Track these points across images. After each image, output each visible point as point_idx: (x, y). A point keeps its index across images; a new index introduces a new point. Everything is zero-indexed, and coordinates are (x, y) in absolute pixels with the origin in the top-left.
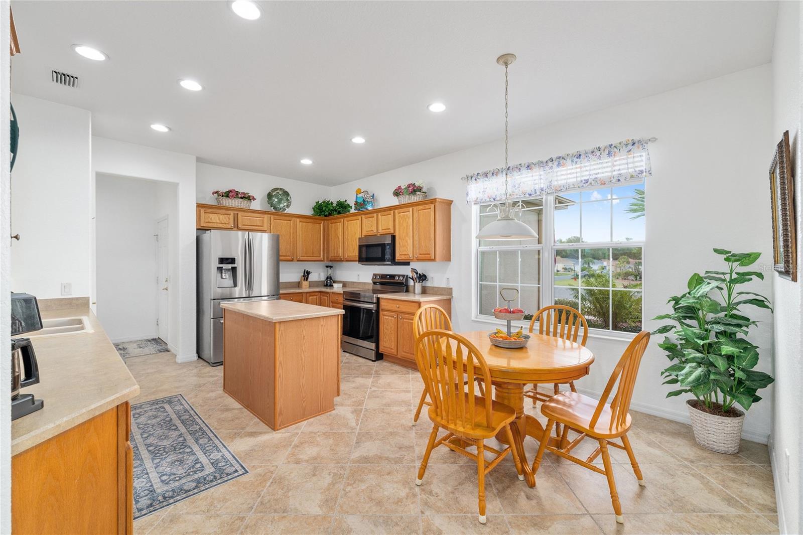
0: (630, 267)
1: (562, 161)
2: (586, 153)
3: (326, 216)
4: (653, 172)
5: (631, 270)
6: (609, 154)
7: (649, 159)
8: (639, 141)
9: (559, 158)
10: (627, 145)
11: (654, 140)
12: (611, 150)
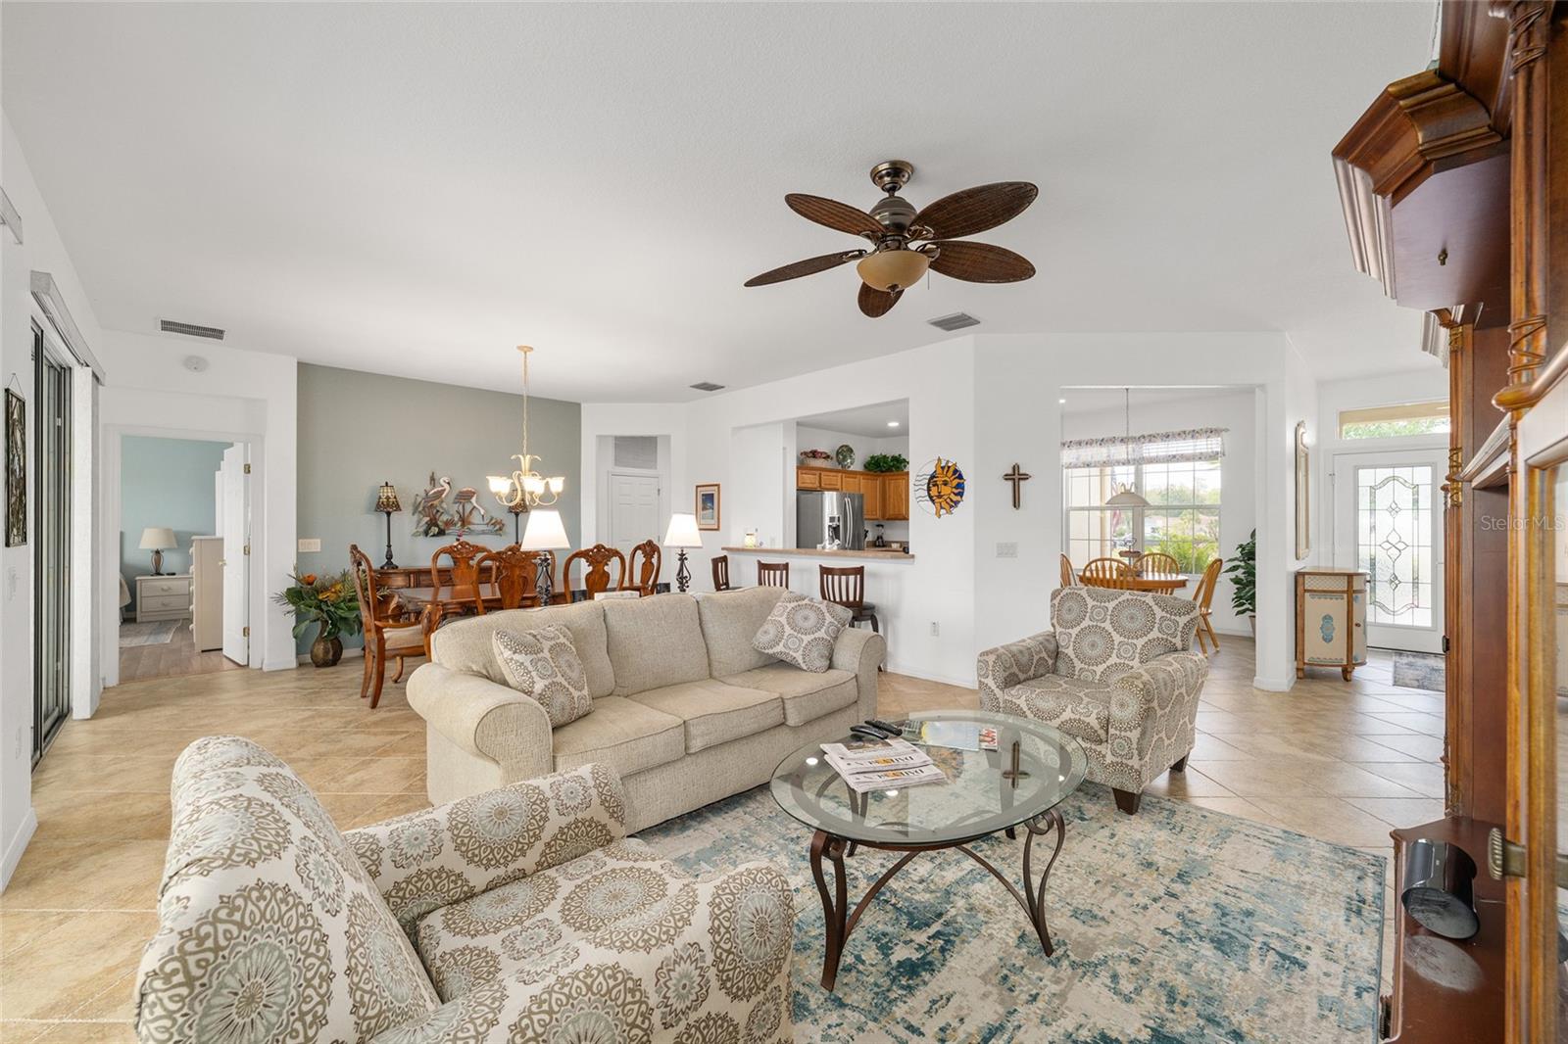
0: (1201, 529)
1: (1153, 439)
2: (1173, 435)
3: (882, 472)
4: (1226, 453)
5: (1203, 534)
6: (1193, 437)
7: (1223, 444)
8: (1216, 430)
9: (1150, 436)
10: (1206, 432)
11: (1227, 430)
12: (1194, 434)
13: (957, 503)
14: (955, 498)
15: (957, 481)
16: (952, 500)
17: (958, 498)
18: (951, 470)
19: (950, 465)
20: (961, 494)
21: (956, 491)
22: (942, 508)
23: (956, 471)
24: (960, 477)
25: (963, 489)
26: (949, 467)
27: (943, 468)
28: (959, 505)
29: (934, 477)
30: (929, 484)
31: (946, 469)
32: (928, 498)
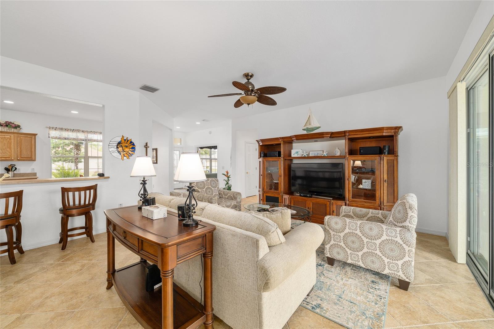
13: (131, 155)
14: (131, 153)
15: (132, 146)
16: (130, 154)
17: (133, 153)
18: (129, 142)
19: (128, 139)
20: (134, 151)
21: (132, 150)
22: (124, 156)
23: (131, 142)
24: (133, 144)
25: (135, 149)
26: (128, 140)
27: (125, 140)
28: (133, 156)
29: (120, 143)
30: (117, 146)
31: (127, 141)
32: (117, 152)
